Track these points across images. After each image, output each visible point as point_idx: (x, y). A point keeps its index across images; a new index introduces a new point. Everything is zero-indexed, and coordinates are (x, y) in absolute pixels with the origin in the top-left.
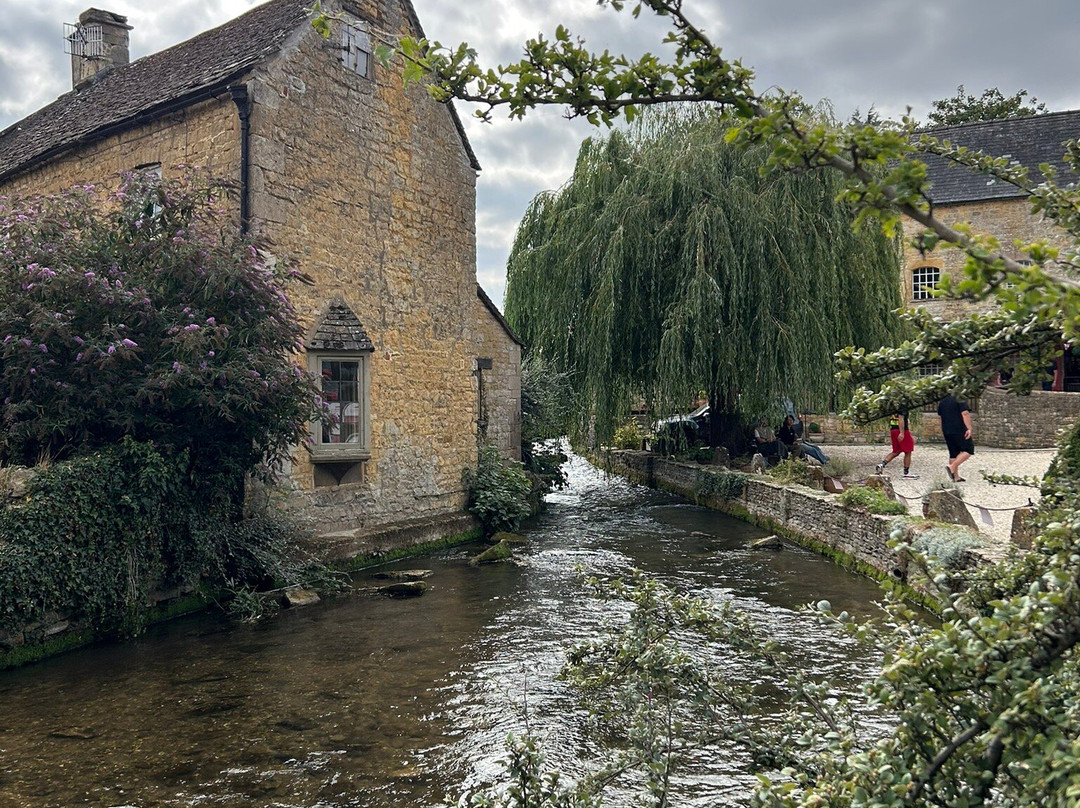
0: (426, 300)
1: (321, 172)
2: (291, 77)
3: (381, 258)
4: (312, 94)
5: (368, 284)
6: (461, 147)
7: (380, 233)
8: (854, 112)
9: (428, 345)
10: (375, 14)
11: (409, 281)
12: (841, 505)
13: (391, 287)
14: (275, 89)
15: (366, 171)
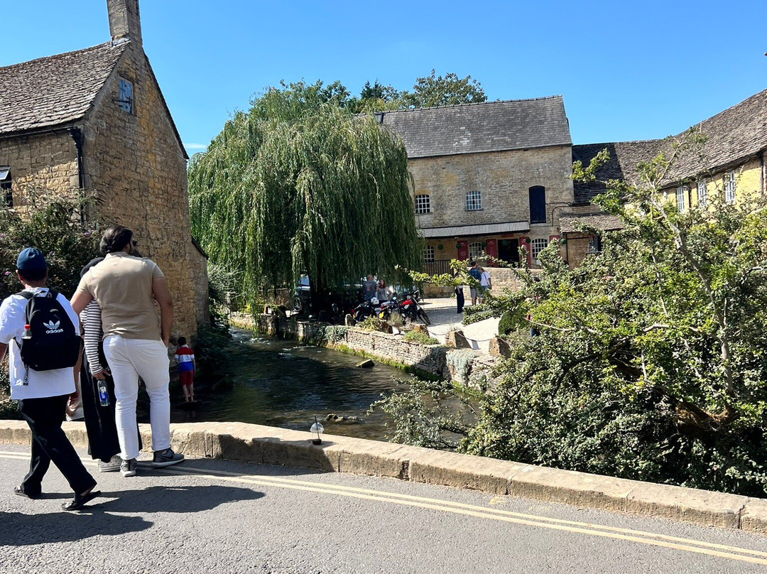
0: (168, 239)
1: (116, 172)
2: (99, 120)
3: (146, 217)
4: (109, 128)
5: (141, 233)
6: (178, 147)
7: (144, 203)
8: (366, 82)
9: (170, 265)
10: (135, 77)
11: (159, 229)
12: (405, 341)
13: (151, 234)
14: (92, 128)
15: (136, 169)
